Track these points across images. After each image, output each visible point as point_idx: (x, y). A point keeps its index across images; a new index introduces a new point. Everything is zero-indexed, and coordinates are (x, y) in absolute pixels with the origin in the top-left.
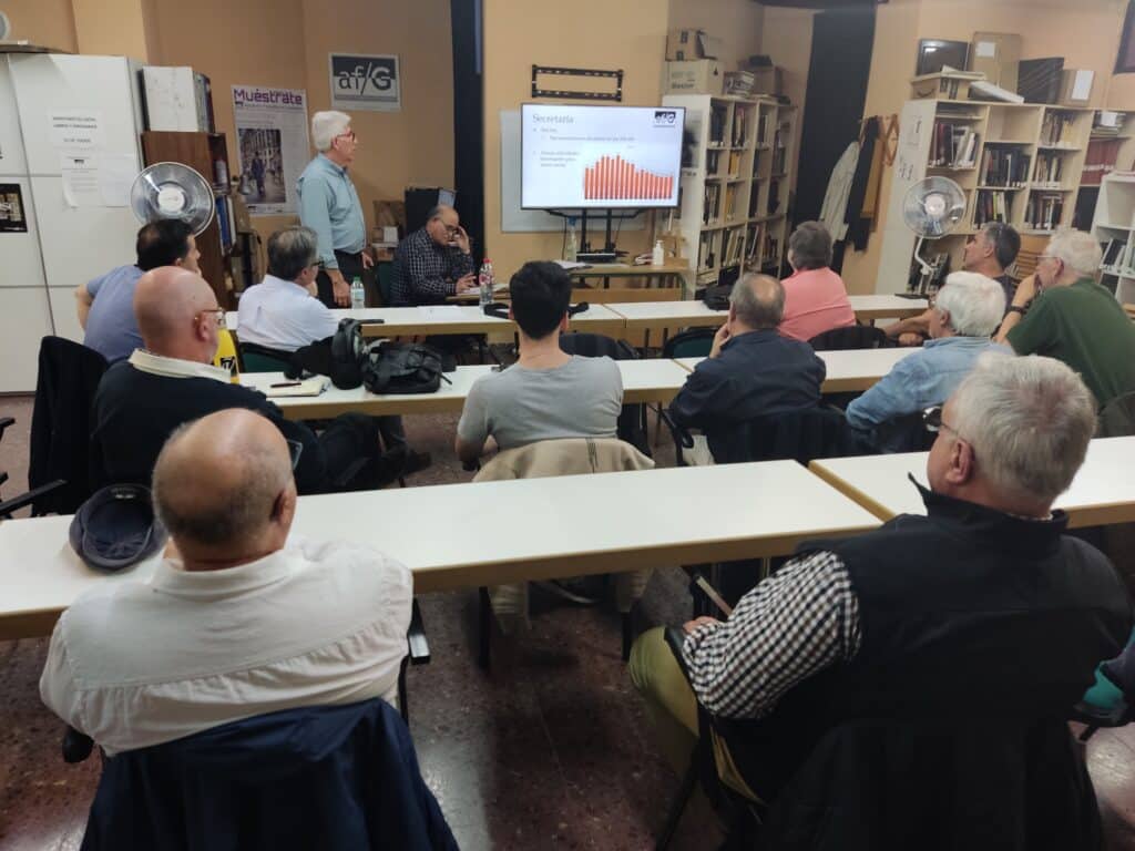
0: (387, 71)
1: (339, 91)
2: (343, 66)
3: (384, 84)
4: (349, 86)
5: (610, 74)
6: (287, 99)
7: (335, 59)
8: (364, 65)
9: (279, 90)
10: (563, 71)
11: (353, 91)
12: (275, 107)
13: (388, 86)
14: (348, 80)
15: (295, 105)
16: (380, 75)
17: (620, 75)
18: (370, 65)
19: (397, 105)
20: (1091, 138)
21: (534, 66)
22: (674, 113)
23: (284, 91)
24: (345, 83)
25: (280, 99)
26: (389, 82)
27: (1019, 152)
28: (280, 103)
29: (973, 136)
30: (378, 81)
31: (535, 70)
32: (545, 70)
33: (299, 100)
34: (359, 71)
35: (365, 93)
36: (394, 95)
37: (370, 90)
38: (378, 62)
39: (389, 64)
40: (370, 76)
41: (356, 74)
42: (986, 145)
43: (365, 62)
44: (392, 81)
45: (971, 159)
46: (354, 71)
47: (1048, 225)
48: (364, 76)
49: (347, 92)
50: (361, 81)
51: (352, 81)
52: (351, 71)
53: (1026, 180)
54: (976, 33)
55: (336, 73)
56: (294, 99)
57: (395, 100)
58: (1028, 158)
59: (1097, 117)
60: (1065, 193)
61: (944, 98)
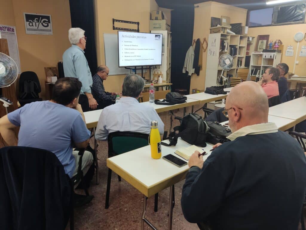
0: (47, 20)
1: (29, 27)
2: (30, 18)
3: (46, 25)
4: (32, 25)
5: (135, 23)
6: (9, 29)
7: (26, 15)
8: (39, 18)
9: (6, 26)
10: (122, 21)
11: (35, 27)
12: (5, 32)
13: (48, 26)
14: (32, 23)
15: (12, 32)
16: (44, 22)
17: (138, 23)
18: (41, 18)
19: (51, 33)
20: (247, 44)
21: (113, 19)
22: (160, 36)
23: (8, 26)
24: (31, 24)
25: (6, 29)
26: (48, 24)
27: (235, 47)
28: (6, 31)
29: (227, 43)
30: (44, 24)
31: (114, 20)
32: (117, 21)
33: (13, 30)
34: (36, 20)
35: (39, 28)
36: (50, 29)
37: (41, 27)
38: (43, 17)
39: (48, 18)
40: (40, 22)
41: (35, 21)
42: (230, 45)
43: (38, 17)
44: (49, 24)
45: (227, 49)
46: (34, 20)
47: (239, 66)
48: (38, 22)
49: (32, 27)
50: (37, 24)
51: (34, 24)
52: (33, 20)
53: (236, 55)
54: (222, 16)
55: (27, 21)
56: (11, 30)
57: (50, 31)
58: (237, 49)
59: (249, 38)
60: (242, 58)
61: (222, 33)
